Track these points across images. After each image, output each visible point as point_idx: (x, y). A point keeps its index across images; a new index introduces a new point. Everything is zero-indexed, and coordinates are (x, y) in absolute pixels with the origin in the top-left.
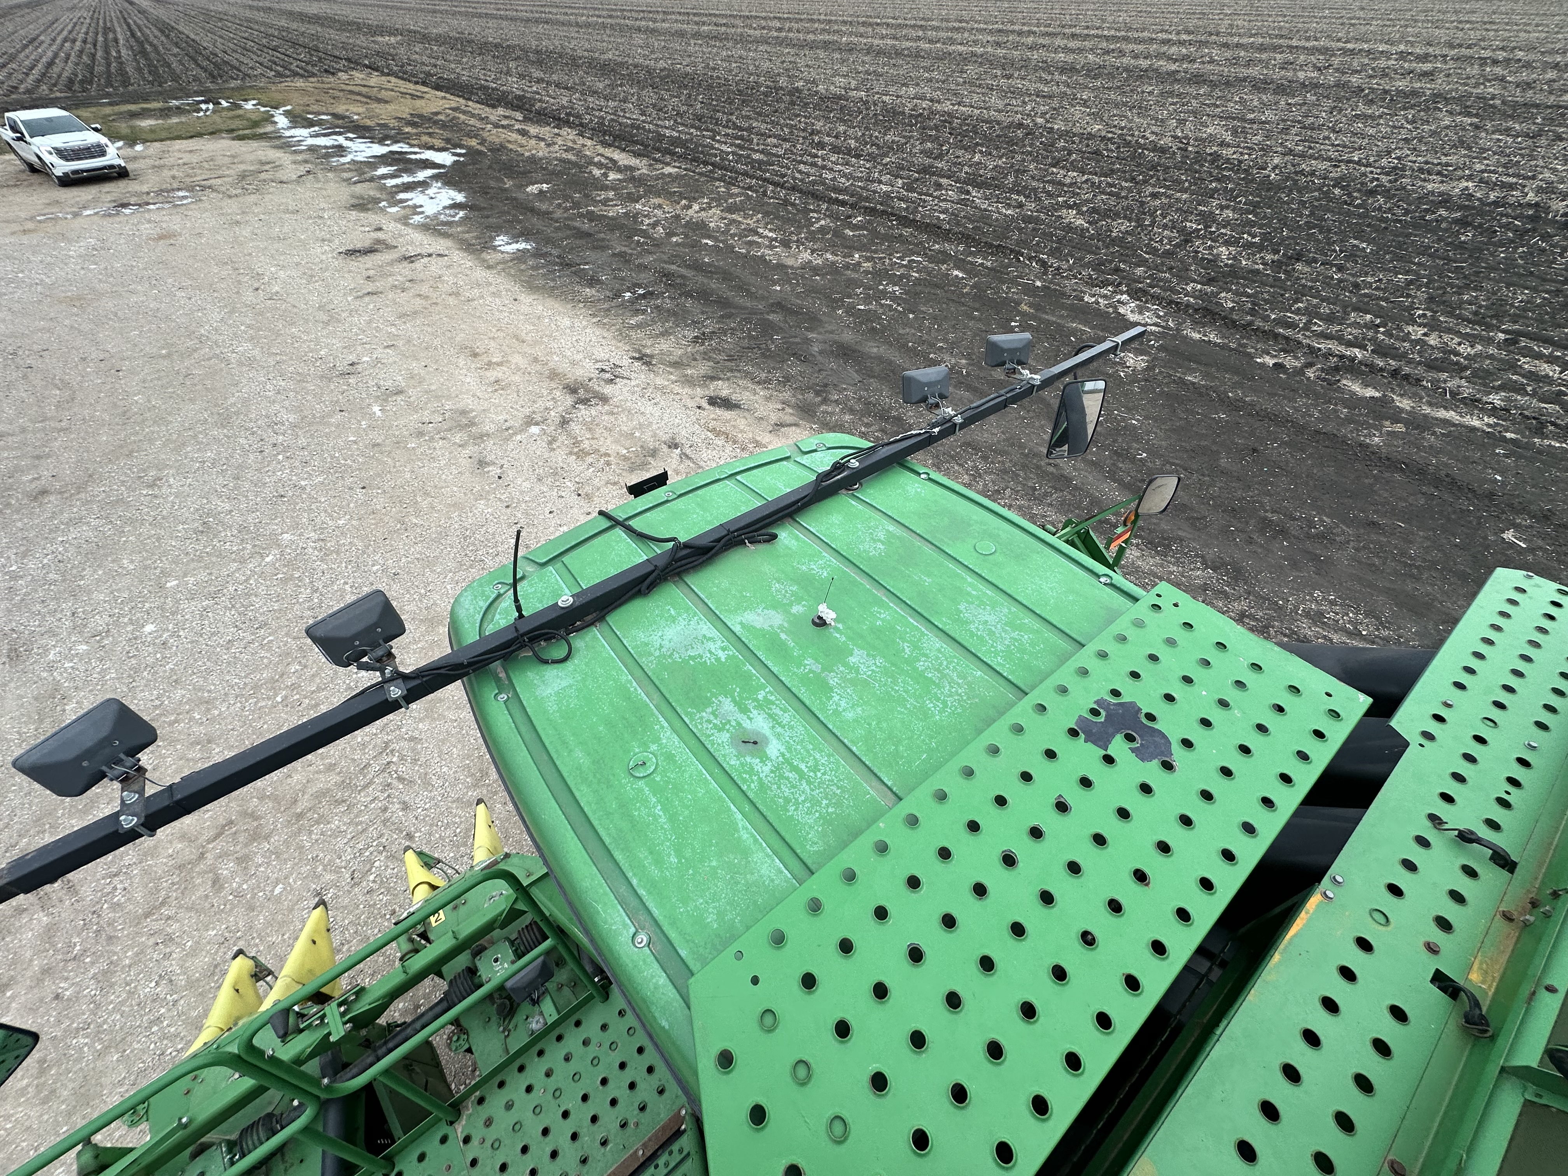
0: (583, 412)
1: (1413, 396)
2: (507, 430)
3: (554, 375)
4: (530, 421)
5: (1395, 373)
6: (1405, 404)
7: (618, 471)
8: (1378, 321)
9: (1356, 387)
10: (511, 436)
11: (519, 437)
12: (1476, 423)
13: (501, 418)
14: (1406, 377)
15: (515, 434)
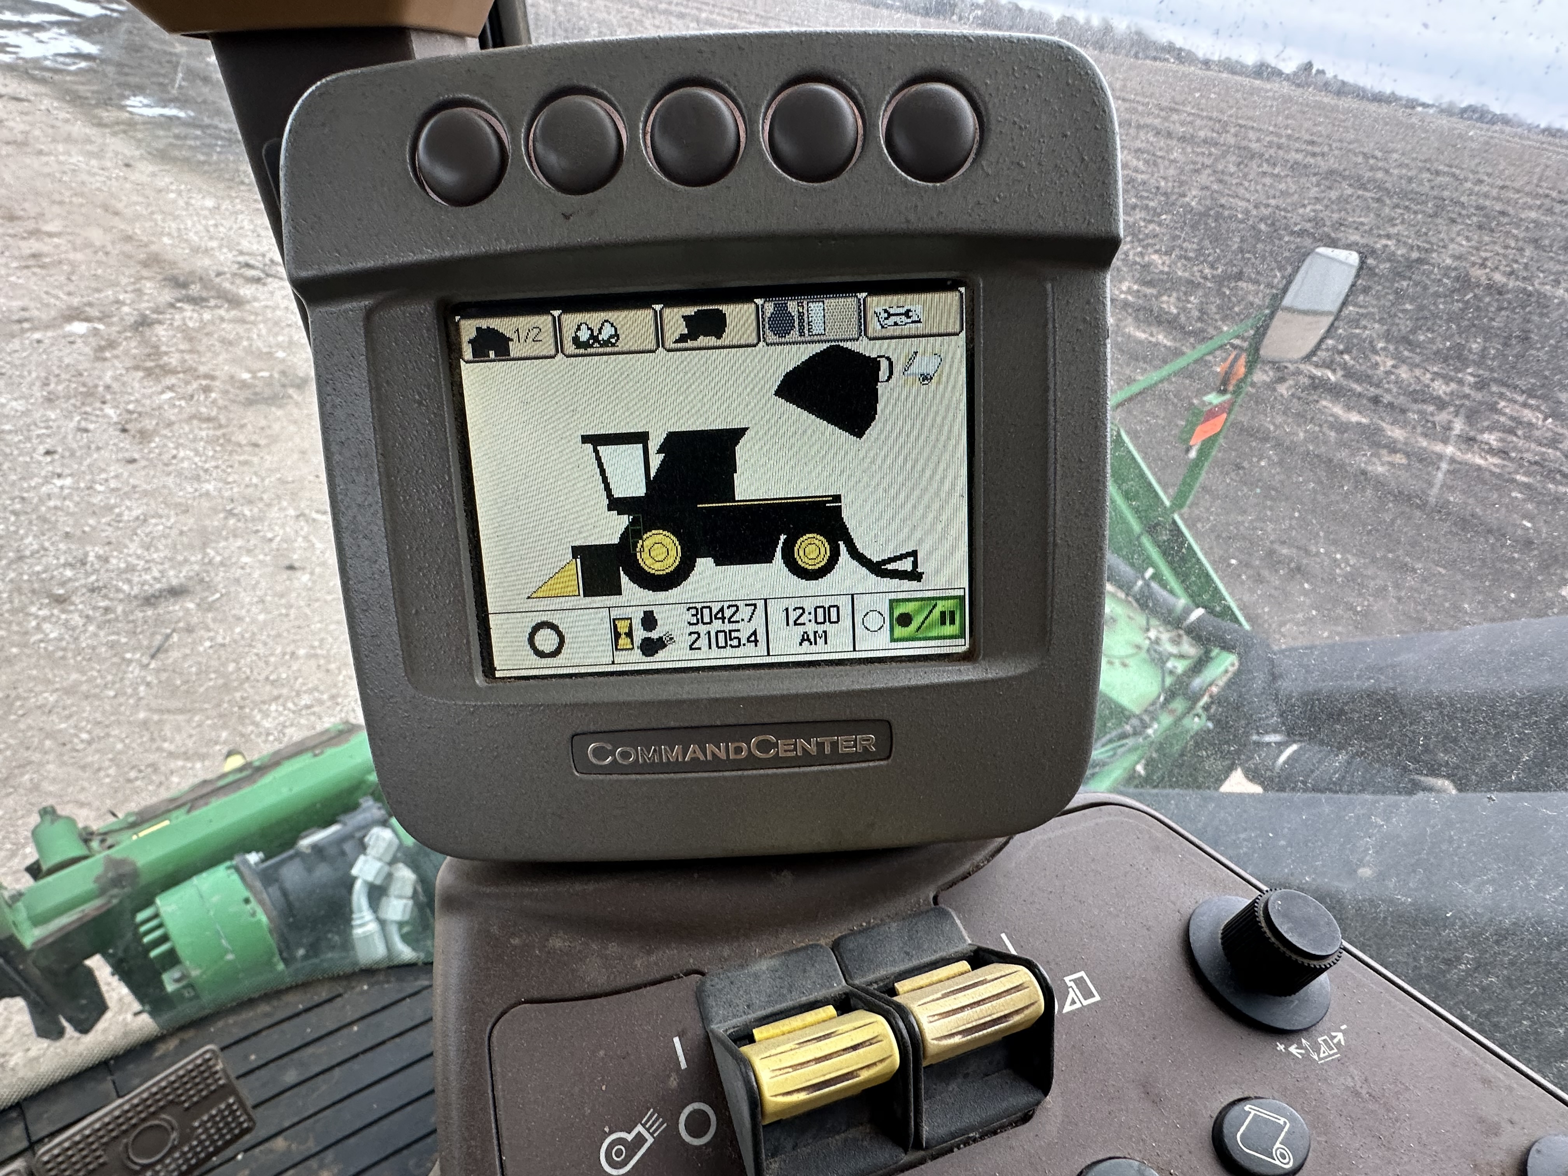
0: (188, 314)
1: (1404, 425)
2: (20, 321)
3: (153, 261)
4: (75, 315)
5: (1376, 400)
6: (1397, 433)
7: (221, 402)
8: (1341, 347)
9: (1338, 410)
10: (23, 331)
11: (37, 335)
12: (1479, 461)
13: (16, 304)
14: (1391, 405)
15: (34, 329)
